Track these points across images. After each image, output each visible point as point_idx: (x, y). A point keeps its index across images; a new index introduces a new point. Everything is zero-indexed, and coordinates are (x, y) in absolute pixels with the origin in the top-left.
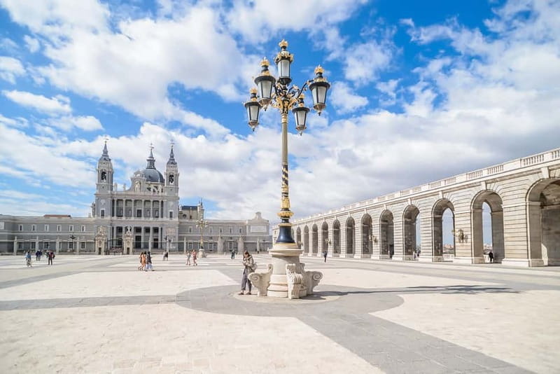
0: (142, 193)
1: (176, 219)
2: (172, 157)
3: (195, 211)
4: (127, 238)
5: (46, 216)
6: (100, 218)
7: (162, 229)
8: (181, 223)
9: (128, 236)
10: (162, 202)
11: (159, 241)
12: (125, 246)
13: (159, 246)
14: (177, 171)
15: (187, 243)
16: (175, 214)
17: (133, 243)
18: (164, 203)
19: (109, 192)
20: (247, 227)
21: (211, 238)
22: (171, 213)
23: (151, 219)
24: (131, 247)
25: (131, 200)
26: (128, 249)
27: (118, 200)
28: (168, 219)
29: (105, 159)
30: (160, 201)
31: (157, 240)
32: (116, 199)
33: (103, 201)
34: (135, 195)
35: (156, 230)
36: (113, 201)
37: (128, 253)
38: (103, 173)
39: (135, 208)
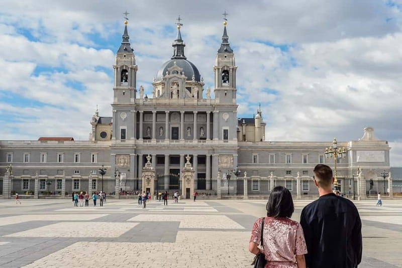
0: (181, 101)
1: (233, 142)
2: (225, 40)
3: (250, 128)
4: (187, 174)
5: (42, 139)
6: (119, 141)
7: (211, 157)
8: (241, 147)
9: (188, 171)
10: (212, 114)
11: (208, 178)
12: (184, 186)
13: (208, 186)
14: (233, 63)
15: (249, 181)
16: (232, 133)
17: (195, 181)
18: (215, 117)
19: (132, 100)
20: (351, 153)
21: (289, 172)
22: (226, 131)
23: (195, 142)
24: (192, 186)
25: (164, 113)
26: (188, 190)
27: (145, 113)
28: (222, 142)
29: (126, 50)
30: (208, 112)
31: (204, 175)
32: (141, 112)
33: (124, 116)
34: (170, 105)
35: (202, 160)
36: (138, 114)
37: (188, 197)
38: (124, 71)
39: (169, 125)
